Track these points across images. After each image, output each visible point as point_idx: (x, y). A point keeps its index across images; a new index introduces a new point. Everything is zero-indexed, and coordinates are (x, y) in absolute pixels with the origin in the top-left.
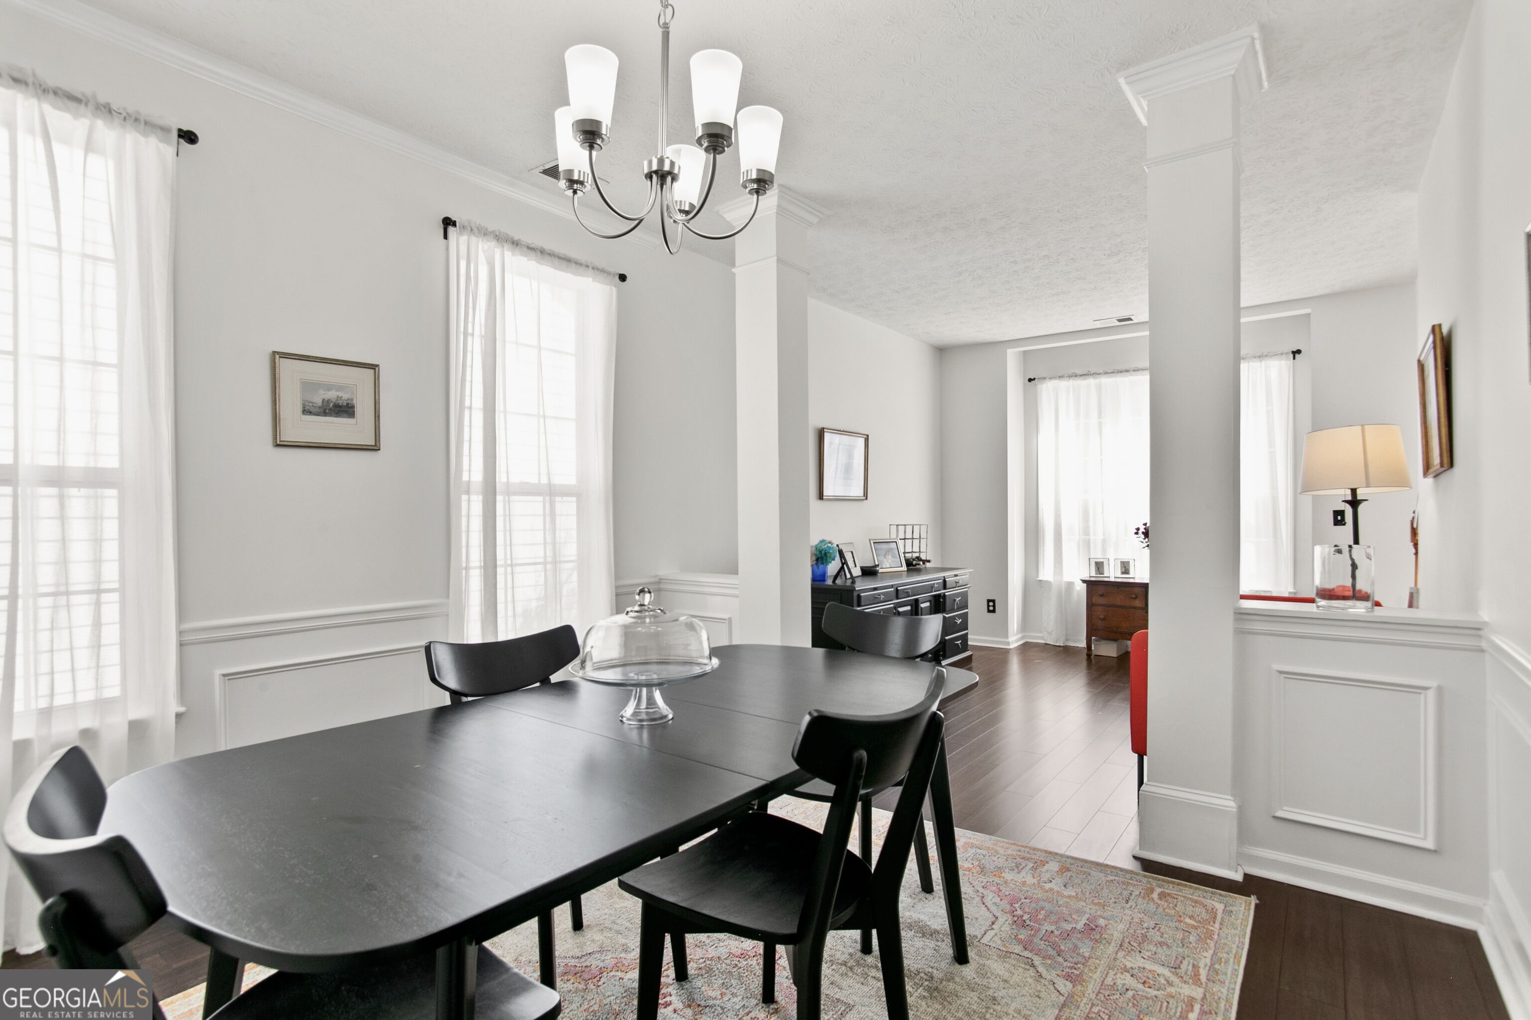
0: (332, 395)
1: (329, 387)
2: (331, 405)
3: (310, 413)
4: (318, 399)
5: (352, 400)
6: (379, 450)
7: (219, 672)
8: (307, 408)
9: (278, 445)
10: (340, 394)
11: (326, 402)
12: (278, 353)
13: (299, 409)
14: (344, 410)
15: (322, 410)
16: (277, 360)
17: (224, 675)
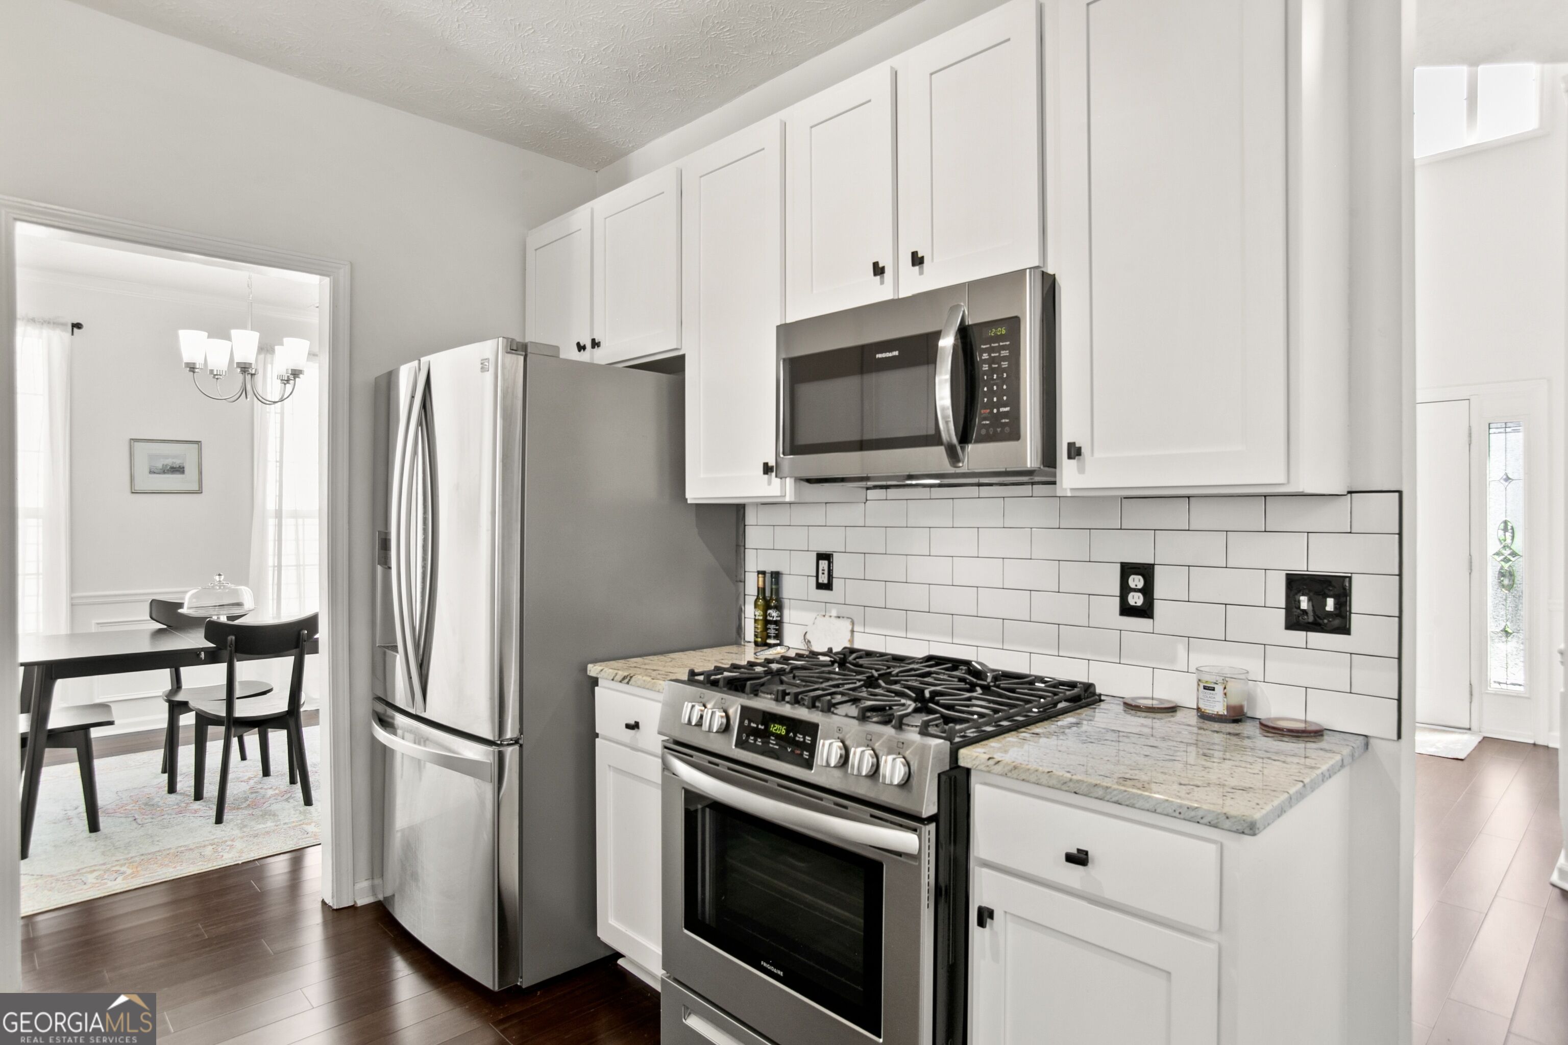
0: (169, 462)
1: (167, 457)
2: (169, 467)
3: (154, 473)
4: (159, 465)
5: (183, 463)
6: (202, 493)
7: (94, 621)
8: (152, 470)
9: (133, 493)
10: (174, 460)
11: (165, 466)
12: (133, 439)
13: (148, 471)
14: (178, 470)
15: (162, 471)
16: (132, 444)
17: (98, 624)
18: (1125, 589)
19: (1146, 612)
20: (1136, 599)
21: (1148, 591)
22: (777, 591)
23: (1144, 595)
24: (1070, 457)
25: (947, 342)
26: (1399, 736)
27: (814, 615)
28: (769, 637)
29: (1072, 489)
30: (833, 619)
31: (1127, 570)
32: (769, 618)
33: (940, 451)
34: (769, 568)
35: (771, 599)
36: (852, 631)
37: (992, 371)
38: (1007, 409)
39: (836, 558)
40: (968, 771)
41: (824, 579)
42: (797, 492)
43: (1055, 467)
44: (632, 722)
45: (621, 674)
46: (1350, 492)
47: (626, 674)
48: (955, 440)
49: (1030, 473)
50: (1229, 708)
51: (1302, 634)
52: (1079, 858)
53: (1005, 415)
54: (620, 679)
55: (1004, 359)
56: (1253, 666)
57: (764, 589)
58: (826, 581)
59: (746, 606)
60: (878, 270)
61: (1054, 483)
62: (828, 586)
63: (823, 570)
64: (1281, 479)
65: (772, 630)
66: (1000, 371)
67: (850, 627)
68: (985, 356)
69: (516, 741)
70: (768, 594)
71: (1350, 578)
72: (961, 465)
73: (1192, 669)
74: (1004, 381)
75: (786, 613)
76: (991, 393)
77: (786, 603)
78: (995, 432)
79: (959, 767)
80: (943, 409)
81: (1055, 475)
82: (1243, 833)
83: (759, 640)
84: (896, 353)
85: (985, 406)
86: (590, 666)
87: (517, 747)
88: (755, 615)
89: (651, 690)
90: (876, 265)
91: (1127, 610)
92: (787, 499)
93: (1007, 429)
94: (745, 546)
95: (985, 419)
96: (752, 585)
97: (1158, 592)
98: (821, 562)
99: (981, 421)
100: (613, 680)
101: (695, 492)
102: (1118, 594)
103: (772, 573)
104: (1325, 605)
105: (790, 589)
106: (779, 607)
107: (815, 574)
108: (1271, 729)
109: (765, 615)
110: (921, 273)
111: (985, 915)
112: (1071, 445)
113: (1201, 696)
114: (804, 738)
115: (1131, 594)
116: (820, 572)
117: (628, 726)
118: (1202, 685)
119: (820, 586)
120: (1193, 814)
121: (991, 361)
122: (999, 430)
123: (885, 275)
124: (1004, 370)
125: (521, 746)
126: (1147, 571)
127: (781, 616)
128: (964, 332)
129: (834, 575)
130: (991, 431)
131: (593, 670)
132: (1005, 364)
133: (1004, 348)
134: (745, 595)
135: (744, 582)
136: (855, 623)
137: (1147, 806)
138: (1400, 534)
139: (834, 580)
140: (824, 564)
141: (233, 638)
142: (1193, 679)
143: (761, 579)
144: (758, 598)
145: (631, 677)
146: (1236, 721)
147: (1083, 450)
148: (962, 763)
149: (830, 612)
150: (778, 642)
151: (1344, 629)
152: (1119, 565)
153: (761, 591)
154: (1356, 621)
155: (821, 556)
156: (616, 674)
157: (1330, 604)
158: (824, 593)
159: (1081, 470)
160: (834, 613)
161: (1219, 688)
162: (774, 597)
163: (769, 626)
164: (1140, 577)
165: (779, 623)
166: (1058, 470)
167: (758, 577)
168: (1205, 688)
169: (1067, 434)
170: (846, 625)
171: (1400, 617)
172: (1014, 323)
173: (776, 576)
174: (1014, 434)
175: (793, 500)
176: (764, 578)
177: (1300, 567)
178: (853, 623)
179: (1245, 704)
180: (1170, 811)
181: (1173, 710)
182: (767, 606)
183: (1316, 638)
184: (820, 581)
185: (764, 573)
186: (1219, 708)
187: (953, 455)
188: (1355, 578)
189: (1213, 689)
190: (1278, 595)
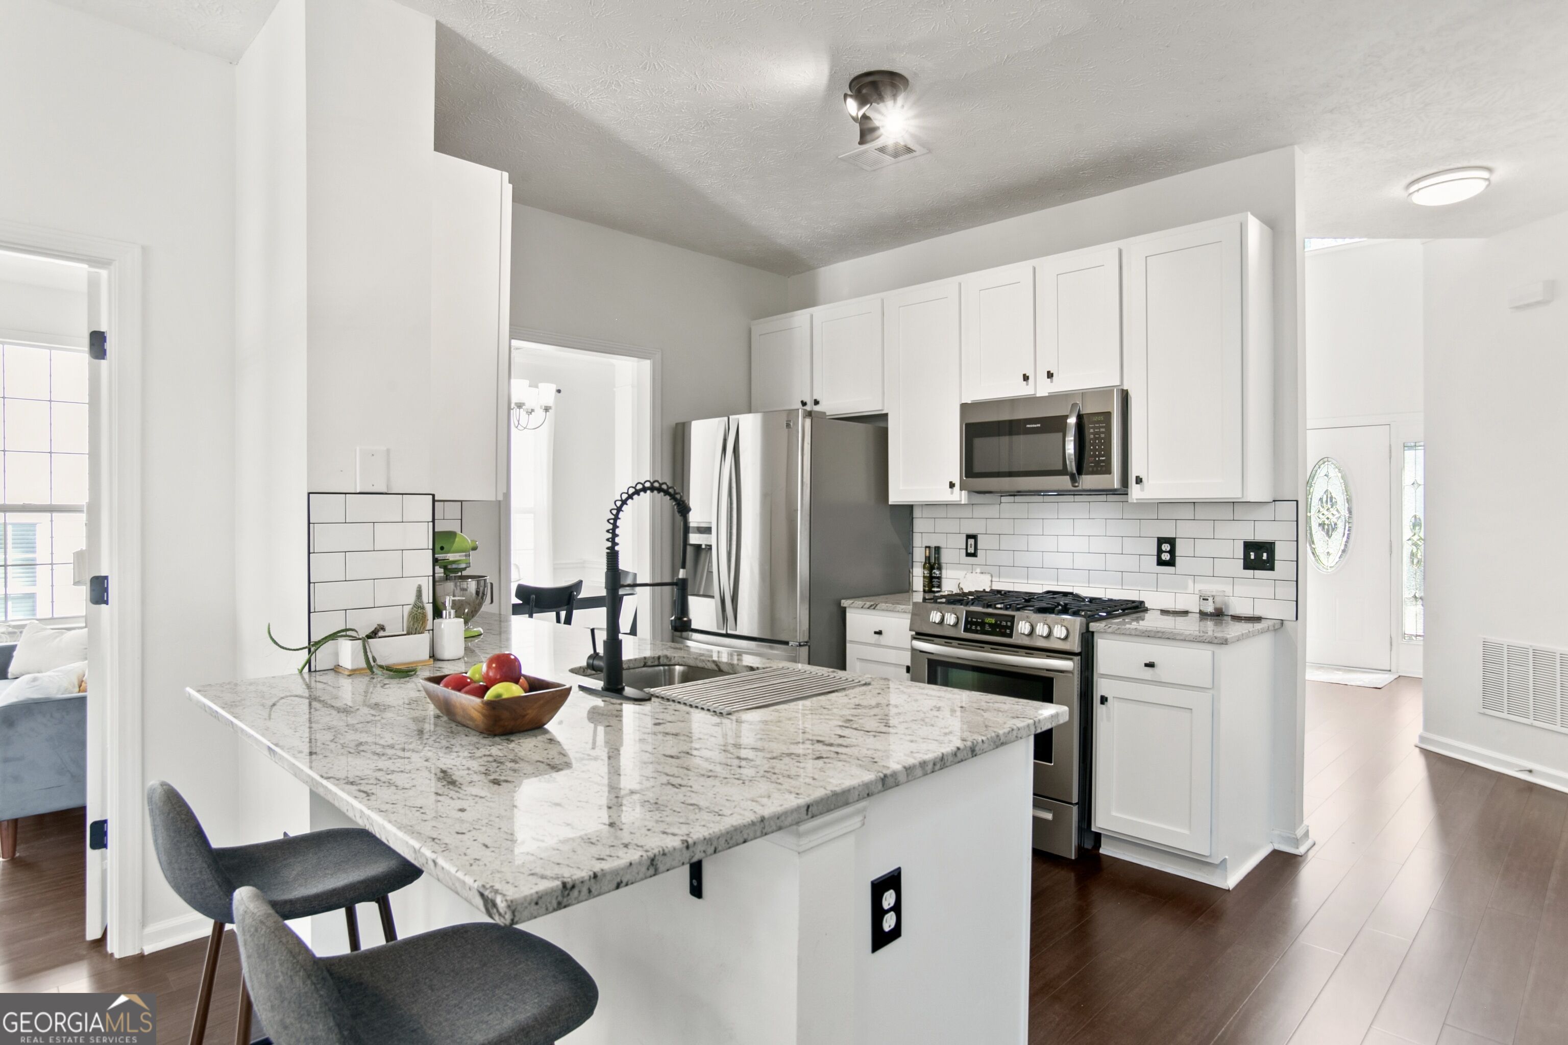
18: (1160, 551)
19: (1171, 563)
20: (1166, 557)
21: (1172, 552)
22: (938, 559)
23: (1170, 554)
24: (1137, 483)
25: (1072, 421)
26: (1297, 618)
27: (965, 572)
28: (934, 587)
29: (1137, 499)
30: (979, 575)
31: (1161, 541)
32: (933, 575)
33: (1067, 478)
34: (933, 545)
35: (935, 563)
36: (992, 581)
37: (1096, 438)
38: (1104, 458)
39: (979, 537)
40: (1093, 633)
41: (971, 550)
42: (969, 498)
43: (1127, 487)
44: (877, 630)
45: (868, 604)
46: (1274, 501)
47: (872, 603)
48: (1075, 471)
49: (1116, 490)
50: (1216, 609)
51: (1252, 571)
52: (1150, 665)
53: (1103, 461)
54: (868, 607)
55: (1103, 433)
56: (1228, 589)
57: (929, 558)
58: (973, 552)
59: (914, 569)
60: (1026, 378)
61: (1127, 494)
62: (974, 555)
63: (971, 545)
64: (1240, 496)
65: (935, 581)
66: (1100, 439)
67: (990, 579)
68: (1092, 431)
69: (806, 644)
70: (933, 560)
71: (1274, 543)
72: (1077, 484)
73: (1196, 592)
74: (1102, 444)
75: (944, 572)
76: (1095, 449)
77: (944, 566)
78: (1097, 469)
79: (1090, 631)
80: (1070, 455)
81: (1127, 491)
82: (1222, 644)
83: (927, 589)
84: (1039, 425)
85: (1092, 456)
86: (843, 601)
87: (807, 647)
88: (924, 573)
89: (893, 611)
90: (1024, 375)
91: (1161, 563)
92: (963, 502)
93: (1104, 469)
94: (912, 531)
95: (1092, 463)
96: (919, 555)
97: (1178, 552)
98: (969, 540)
99: (1088, 463)
100: (862, 607)
101: (895, 498)
102: (1156, 554)
103: (935, 547)
104: (1263, 556)
105: (945, 557)
106: (940, 568)
107: (965, 547)
108: (1237, 618)
109: (931, 573)
110: (1052, 382)
111: (1104, 700)
112: (1137, 477)
113: (1201, 603)
114: (1007, 623)
115: (1163, 554)
116: (969, 546)
117: (876, 633)
118: (1202, 598)
119: (968, 555)
120: (1201, 638)
121: (1095, 434)
122: (1099, 469)
123: (1029, 380)
124: (1102, 438)
125: (809, 646)
126: (1172, 541)
127: (941, 574)
128: (1080, 417)
129: (978, 548)
130: (1095, 469)
131: (845, 603)
132: (1103, 436)
133: (1102, 427)
134: (913, 562)
135: (912, 554)
136: (993, 575)
137: (1182, 638)
138: (1297, 521)
139: (978, 551)
140: (971, 541)
141: (534, 596)
142: (1198, 596)
143: (927, 551)
144: (925, 563)
145: (877, 605)
146: (1218, 616)
147: (1143, 480)
148: (1091, 629)
149: (975, 570)
150: (939, 589)
151: (1272, 568)
152: (1156, 539)
153: (928, 559)
154: (1277, 564)
155: (969, 537)
156: (865, 604)
157: (1265, 556)
158: (971, 560)
159: (1142, 490)
160: (978, 570)
161: (1210, 599)
162: (937, 562)
163: (934, 580)
164: (1168, 545)
165: (939, 578)
166: (1129, 490)
167: (926, 550)
168: (1203, 599)
169: (1134, 471)
170: (988, 577)
171: (1297, 561)
172: (1108, 415)
173: (938, 549)
174: (1108, 471)
175: (966, 503)
176: (930, 550)
177: (1250, 538)
178: (992, 576)
179: (1224, 607)
180: (1192, 639)
181: (1185, 613)
182: (931, 568)
183: (1258, 573)
184: (969, 551)
185: (929, 547)
186: (1210, 608)
187: (1073, 479)
188: (1277, 544)
189: (1208, 600)
190: (1240, 553)
